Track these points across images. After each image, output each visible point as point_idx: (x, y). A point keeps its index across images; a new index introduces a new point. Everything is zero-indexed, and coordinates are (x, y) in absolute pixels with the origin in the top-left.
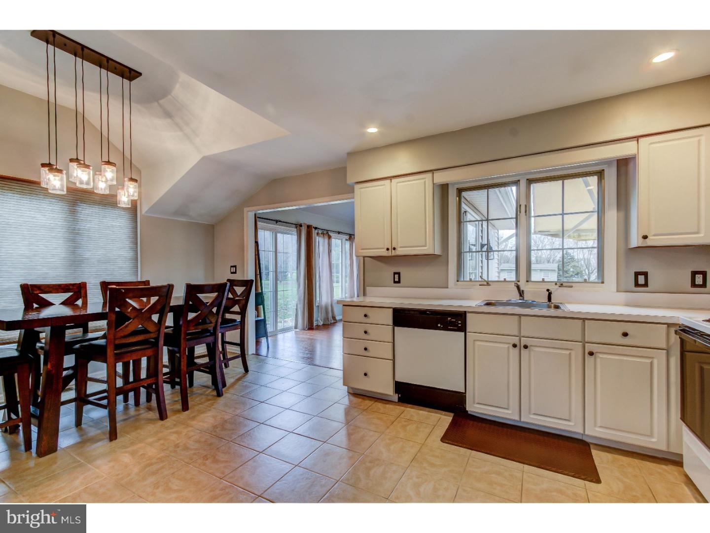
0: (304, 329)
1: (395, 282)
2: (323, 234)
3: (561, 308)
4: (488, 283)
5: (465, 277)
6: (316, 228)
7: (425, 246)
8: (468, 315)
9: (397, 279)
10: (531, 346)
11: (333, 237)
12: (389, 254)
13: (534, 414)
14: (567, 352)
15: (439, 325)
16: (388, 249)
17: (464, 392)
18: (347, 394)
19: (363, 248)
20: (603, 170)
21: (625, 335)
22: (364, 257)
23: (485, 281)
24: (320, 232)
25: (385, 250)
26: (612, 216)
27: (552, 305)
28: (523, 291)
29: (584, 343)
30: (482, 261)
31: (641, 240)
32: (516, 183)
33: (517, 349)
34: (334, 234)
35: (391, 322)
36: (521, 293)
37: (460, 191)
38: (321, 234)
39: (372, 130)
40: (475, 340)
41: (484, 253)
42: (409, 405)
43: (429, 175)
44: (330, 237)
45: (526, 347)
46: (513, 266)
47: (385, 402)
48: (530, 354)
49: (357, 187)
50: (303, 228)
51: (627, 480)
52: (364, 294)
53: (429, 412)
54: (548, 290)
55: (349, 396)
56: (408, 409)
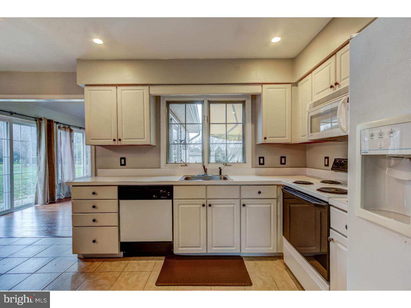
0: (45, 204)
1: (121, 165)
2: (65, 128)
3: (228, 179)
4: (186, 165)
5: (171, 161)
6: (57, 123)
7: (144, 139)
8: (174, 187)
9: (123, 163)
10: (213, 204)
11: (74, 131)
12: (116, 143)
13: (215, 247)
14: (232, 206)
15: (154, 196)
16: (114, 140)
17: (172, 241)
18: (77, 259)
19: (93, 138)
20: (245, 101)
21: (260, 193)
22: (95, 146)
23: (184, 163)
24: (62, 126)
25: (112, 140)
26: (249, 126)
27: (222, 177)
28: (206, 169)
29: (241, 199)
30: (181, 150)
31: (264, 140)
32: (202, 102)
33: (205, 208)
34: (75, 129)
35: (116, 196)
36: (205, 170)
37: (168, 103)
38: (63, 127)
39: (98, 41)
40: (179, 204)
41: (182, 145)
42: (132, 258)
43: (147, 88)
44: (71, 131)
45: (210, 205)
46: (201, 154)
47: (111, 259)
48: (212, 209)
49: (86, 89)
50: (43, 121)
51: (263, 277)
52: (96, 175)
53: (147, 260)
54: (220, 168)
55: (78, 261)
56: (131, 261)
